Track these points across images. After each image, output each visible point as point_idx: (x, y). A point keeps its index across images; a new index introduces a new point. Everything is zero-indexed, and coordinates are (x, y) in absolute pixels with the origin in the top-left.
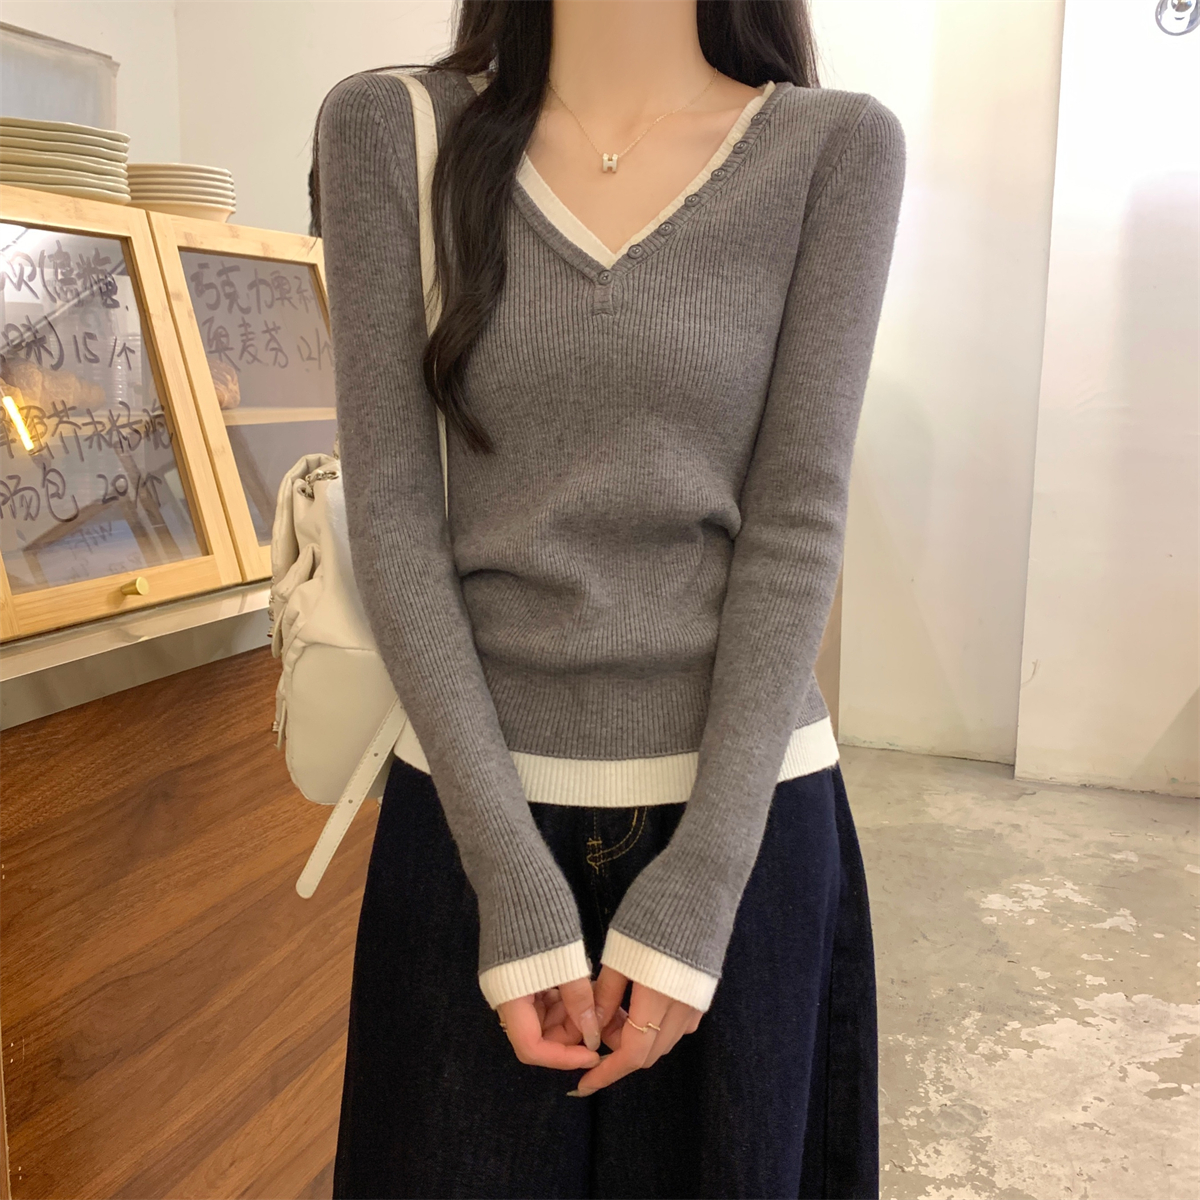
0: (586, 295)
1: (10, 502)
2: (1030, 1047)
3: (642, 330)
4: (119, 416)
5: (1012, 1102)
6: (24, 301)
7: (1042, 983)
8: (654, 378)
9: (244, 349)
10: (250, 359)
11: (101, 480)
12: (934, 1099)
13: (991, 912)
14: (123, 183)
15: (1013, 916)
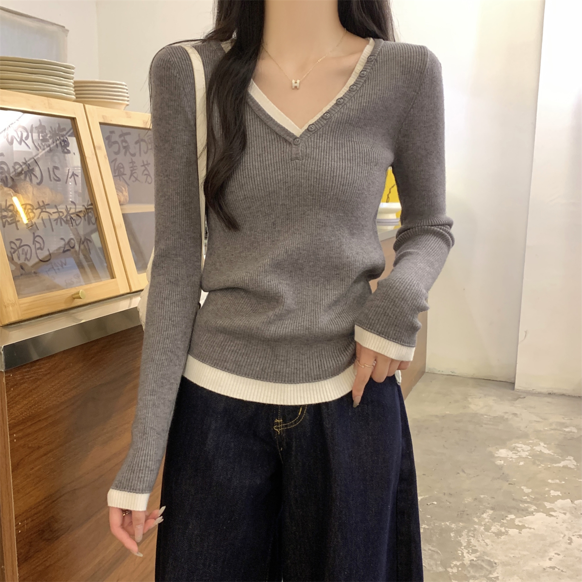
0: (287, 151)
1: (17, 252)
2: (520, 528)
3: (316, 168)
4: (71, 208)
5: (510, 557)
6: (23, 150)
7: (527, 495)
8: (322, 191)
9: (131, 175)
10: (134, 179)
11: (62, 241)
12: (466, 557)
13: (501, 458)
14: (71, 90)
15: (512, 460)
